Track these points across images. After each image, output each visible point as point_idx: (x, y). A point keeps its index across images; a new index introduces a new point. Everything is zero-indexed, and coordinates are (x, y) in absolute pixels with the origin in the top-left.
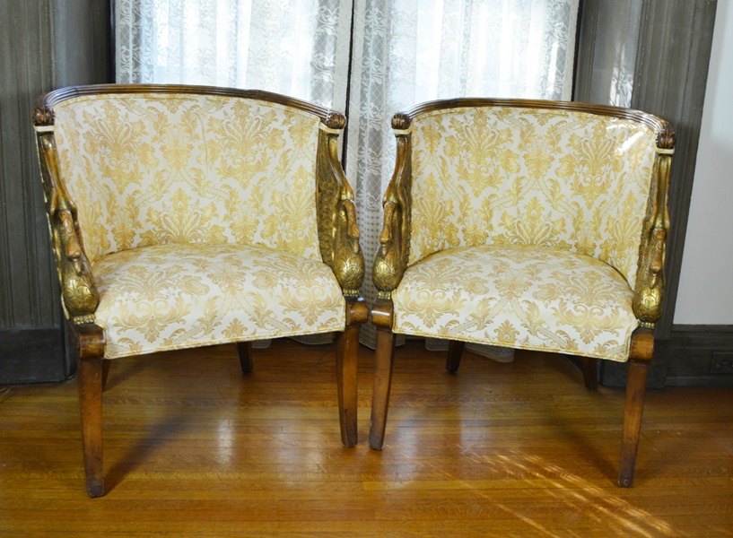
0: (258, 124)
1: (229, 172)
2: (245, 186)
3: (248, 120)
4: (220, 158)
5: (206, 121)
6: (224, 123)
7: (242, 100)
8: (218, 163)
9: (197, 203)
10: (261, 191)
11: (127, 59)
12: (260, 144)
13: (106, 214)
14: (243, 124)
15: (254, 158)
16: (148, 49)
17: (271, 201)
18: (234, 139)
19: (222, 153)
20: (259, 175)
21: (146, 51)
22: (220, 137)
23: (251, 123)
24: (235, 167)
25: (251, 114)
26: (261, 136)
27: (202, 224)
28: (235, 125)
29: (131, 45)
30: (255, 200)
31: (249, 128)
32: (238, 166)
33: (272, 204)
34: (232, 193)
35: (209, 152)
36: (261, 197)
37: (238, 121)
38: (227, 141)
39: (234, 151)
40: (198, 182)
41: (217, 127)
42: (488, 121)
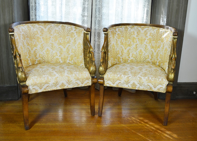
0: (68, 31)
1: (60, 44)
2: (64, 48)
3: (65, 30)
4: (58, 40)
5: (54, 30)
6: (59, 31)
7: (63, 25)
8: (57, 42)
9: (52, 52)
10: (69, 49)
11: (33, 14)
12: (68, 36)
13: (28, 55)
14: (64, 31)
15: (67, 40)
16: (38, 11)
17: (71, 51)
18: (61, 35)
19: (58, 39)
20: (68, 44)
21: (38, 12)
22: (58, 35)
23: (66, 31)
24: (62, 42)
25: (66, 28)
26: (69, 34)
27: (53, 58)
28: (62, 31)
29: (34, 11)
30: (67, 51)
31: (65, 32)
32: (63, 42)
33: (72, 52)
34: (61, 49)
35: (55, 39)
36: (69, 50)
37: (62, 30)
38: (60, 36)
39: (61, 38)
40: (52, 47)
41: (57, 32)
42: (128, 29)
